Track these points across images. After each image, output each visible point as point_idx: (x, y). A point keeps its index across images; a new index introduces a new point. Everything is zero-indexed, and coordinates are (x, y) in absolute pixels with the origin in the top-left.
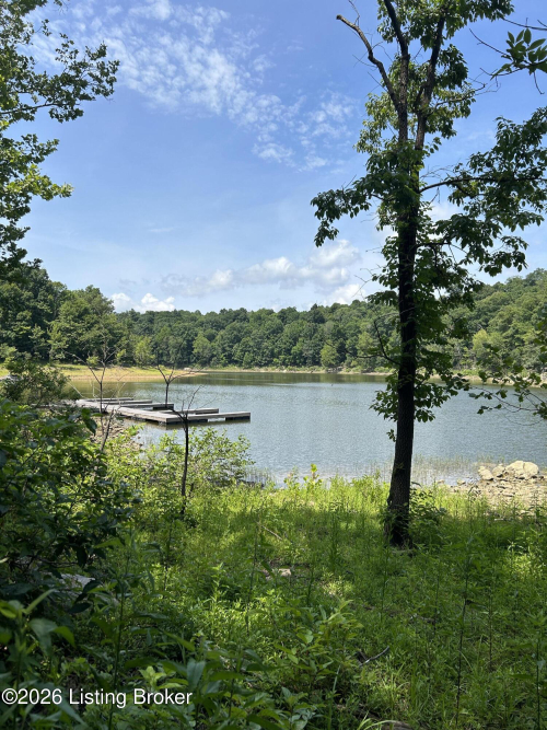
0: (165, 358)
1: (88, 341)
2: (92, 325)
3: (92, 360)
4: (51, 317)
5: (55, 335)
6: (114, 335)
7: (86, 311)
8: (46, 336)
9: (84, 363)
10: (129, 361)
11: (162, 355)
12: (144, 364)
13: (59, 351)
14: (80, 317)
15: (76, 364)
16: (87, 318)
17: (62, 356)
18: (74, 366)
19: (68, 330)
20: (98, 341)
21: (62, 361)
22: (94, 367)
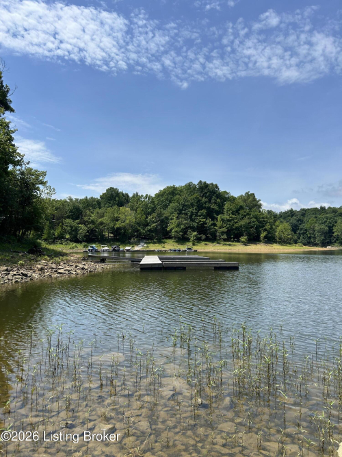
0: (312, 240)
1: (241, 226)
2: (245, 216)
3: (243, 239)
4: (218, 213)
5: (219, 223)
6: (260, 222)
7: (241, 208)
8: (214, 225)
9: (238, 241)
10: (270, 240)
11: (310, 238)
12: (283, 242)
13: (223, 233)
14: (237, 211)
15: (233, 242)
16: (241, 212)
17: (225, 237)
18: (231, 243)
19: (229, 221)
20: (248, 226)
21: (225, 240)
22: (245, 244)
